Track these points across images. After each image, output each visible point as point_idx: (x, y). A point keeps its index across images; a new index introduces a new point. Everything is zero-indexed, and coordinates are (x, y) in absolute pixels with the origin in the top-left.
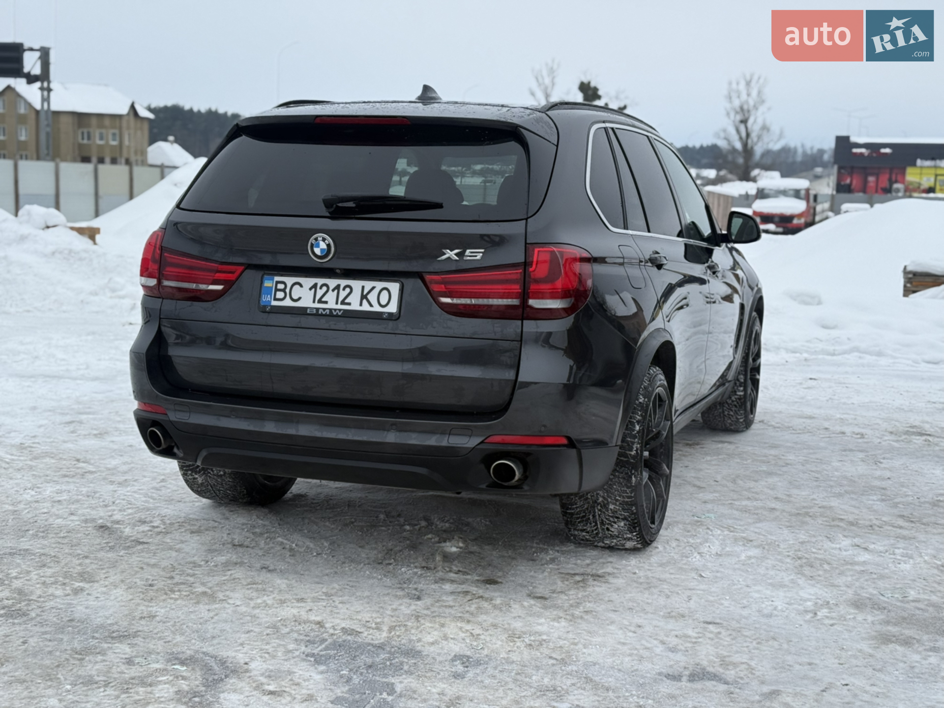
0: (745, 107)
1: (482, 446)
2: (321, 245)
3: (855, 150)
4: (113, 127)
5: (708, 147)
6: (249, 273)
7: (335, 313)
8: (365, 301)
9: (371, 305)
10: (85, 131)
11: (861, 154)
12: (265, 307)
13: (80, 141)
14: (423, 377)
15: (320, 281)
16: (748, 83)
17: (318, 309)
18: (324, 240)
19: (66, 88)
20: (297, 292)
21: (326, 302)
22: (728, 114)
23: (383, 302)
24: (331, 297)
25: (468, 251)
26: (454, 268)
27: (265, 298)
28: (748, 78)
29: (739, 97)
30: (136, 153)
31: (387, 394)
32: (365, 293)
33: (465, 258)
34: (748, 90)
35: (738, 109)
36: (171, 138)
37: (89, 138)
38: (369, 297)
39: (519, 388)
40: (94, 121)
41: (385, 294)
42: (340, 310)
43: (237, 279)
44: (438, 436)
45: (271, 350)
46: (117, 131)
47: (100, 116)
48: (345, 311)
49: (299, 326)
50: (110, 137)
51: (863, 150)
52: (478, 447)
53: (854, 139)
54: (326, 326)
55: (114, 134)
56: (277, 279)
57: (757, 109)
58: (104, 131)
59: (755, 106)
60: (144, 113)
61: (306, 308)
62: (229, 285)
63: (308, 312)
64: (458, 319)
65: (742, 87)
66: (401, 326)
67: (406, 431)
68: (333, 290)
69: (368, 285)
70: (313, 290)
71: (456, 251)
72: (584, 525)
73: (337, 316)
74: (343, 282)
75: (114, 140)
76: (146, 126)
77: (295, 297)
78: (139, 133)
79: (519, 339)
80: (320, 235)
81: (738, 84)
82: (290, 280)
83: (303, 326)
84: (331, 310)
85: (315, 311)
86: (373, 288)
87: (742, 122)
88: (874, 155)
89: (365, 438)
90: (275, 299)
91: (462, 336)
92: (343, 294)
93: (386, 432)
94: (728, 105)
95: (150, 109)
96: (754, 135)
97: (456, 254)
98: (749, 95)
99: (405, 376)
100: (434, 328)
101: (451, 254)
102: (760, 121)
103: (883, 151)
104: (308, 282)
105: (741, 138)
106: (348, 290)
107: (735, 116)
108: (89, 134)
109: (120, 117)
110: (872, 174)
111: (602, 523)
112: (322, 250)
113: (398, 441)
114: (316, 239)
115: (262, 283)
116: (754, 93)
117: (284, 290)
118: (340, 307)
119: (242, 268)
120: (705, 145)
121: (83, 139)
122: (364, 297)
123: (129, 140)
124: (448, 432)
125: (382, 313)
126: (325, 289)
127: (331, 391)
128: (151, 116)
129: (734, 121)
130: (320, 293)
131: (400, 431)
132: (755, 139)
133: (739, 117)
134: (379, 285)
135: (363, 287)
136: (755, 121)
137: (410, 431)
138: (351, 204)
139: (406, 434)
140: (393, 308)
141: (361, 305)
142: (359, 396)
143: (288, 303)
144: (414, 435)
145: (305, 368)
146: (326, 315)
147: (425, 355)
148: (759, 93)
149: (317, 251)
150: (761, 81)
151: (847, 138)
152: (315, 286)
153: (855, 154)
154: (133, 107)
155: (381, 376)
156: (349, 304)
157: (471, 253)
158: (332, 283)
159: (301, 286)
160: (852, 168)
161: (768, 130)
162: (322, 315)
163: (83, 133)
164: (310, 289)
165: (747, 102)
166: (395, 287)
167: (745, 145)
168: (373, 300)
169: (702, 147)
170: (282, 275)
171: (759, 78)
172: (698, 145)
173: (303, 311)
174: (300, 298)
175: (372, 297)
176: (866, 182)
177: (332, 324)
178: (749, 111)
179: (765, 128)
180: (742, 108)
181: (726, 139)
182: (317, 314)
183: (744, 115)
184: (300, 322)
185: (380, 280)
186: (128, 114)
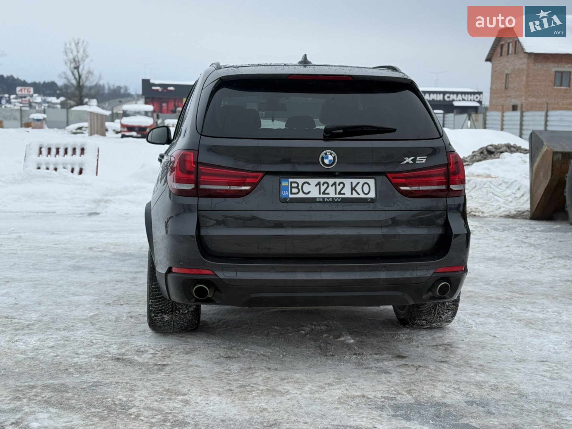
0: (76, 59)
1: (435, 275)
2: (329, 158)
3: (154, 88)
5: (48, 83)
6: (267, 178)
7: (336, 200)
8: (354, 192)
9: (359, 194)
11: (157, 90)
12: (285, 199)
14: (395, 236)
15: (322, 181)
16: (77, 44)
17: (324, 198)
18: (331, 154)
20: (306, 188)
21: (328, 194)
22: (66, 63)
23: (366, 192)
24: (331, 190)
25: (418, 158)
26: (410, 169)
27: (284, 194)
28: (76, 41)
29: (72, 52)
31: (373, 249)
32: (353, 186)
33: (417, 162)
34: (77, 49)
35: (72, 60)
38: (356, 188)
39: (454, 238)
41: (366, 186)
42: (339, 198)
43: (260, 181)
44: (410, 271)
45: (292, 227)
48: (342, 198)
49: (311, 210)
51: (158, 88)
52: (433, 276)
53: (152, 81)
54: (330, 209)
56: (291, 180)
57: (84, 61)
59: (82, 59)
61: (315, 198)
62: (254, 186)
63: (317, 200)
64: (412, 199)
65: (73, 46)
66: (379, 206)
67: (391, 270)
68: (332, 186)
69: (355, 181)
70: (318, 186)
71: (412, 158)
72: (427, 317)
73: (338, 202)
74: (338, 181)
77: (306, 191)
79: (446, 209)
80: (328, 152)
81: (70, 45)
82: (300, 181)
83: (313, 210)
84: (333, 198)
85: (322, 200)
86: (358, 183)
87: (75, 68)
88: (165, 91)
89: (367, 277)
90: (292, 193)
91: (415, 209)
92: (339, 188)
93: (379, 272)
94: (65, 58)
96: (83, 77)
97: (412, 160)
98: (78, 52)
99: (383, 236)
100: (399, 205)
101: (409, 160)
102: (86, 68)
103: (170, 88)
104: (314, 181)
105: (75, 78)
106: (342, 185)
107: (70, 65)
110: (164, 102)
111: (438, 314)
112: (330, 161)
113: (388, 277)
114: (326, 154)
115: (280, 183)
116: (81, 51)
117: (297, 187)
118: (338, 196)
119: (262, 174)
120: (46, 82)
122: (353, 189)
124: (415, 269)
125: (367, 199)
126: (326, 185)
127: (336, 250)
129: (70, 68)
130: (323, 188)
131: (388, 271)
132: (84, 79)
133: (73, 65)
134: (362, 181)
135: (352, 183)
136: (83, 68)
137: (394, 270)
138: (341, 131)
139: (391, 272)
140: (372, 195)
141: (352, 194)
142: (355, 251)
143: (301, 195)
144: (396, 272)
145: (319, 236)
146: (330, 202)
147: (395, 222)
148: (84, 51)
149: (326, 161)
150: (85, 43)
151: (149, 80)
152: (319, 184)
153: (154, 90)
155: (369, 237)
156: (344, 194)
157: (420, 159)
158: (331, 181)
159: (309, 184)
160: (153, 98)
161: (92, 74)
162: (327, 202)
164: (316, 186)
165: (77, 56)
166: (372, 182)
167: (79, 83)
168: (360, 191)
169: (44, 83)
170: (294, 178)
171: (83, 42)
172: (42, 82)
173: (313, 200)
174: (309, 192)
175: (359, 188)
176: (161, 107)
177: (334, 207)
178: (79, 62)
179: (90, 72)
180: (74, 60)
181: (66, 78)
182: (323, 201)
183: (76, 64)
184: (311, 207)
185: (362, 178)
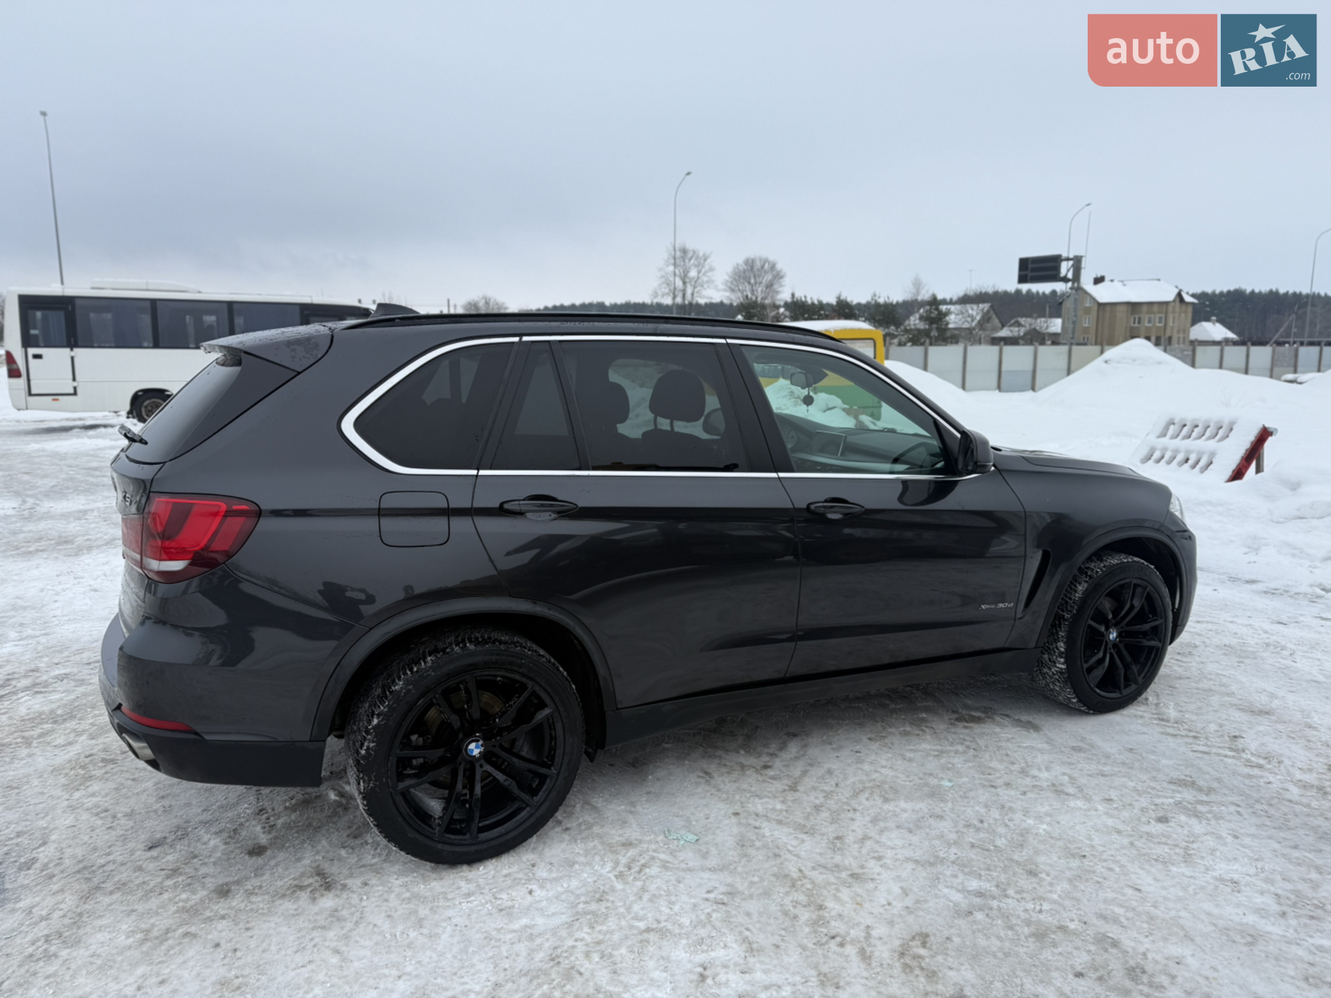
4: (1160, 312)
10: (1137, 317)
13: (1132, 325)
19: (1124, 285)
30: (1178, 332)
36: (1214, 318)
37: (1139, 323)
40: (1145, 308)
46: (1163, 316)
47: (1150, 304)
50: (1157, 320)
55: (1160, 318)
58: (1152, 316)
60: (1188, 299)
75: (1160, 322)
76: (1190, 309)
78: (1183, 315)
95: (1193, 296)
108: (1139, 319)
109: (1166, 303)
121: (1134, 323)
123: (1173, 323)
128: (1195, 301)
154: (1179, 295)
163: (1135, 319)
186: (1174, 301)
